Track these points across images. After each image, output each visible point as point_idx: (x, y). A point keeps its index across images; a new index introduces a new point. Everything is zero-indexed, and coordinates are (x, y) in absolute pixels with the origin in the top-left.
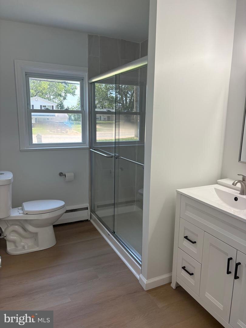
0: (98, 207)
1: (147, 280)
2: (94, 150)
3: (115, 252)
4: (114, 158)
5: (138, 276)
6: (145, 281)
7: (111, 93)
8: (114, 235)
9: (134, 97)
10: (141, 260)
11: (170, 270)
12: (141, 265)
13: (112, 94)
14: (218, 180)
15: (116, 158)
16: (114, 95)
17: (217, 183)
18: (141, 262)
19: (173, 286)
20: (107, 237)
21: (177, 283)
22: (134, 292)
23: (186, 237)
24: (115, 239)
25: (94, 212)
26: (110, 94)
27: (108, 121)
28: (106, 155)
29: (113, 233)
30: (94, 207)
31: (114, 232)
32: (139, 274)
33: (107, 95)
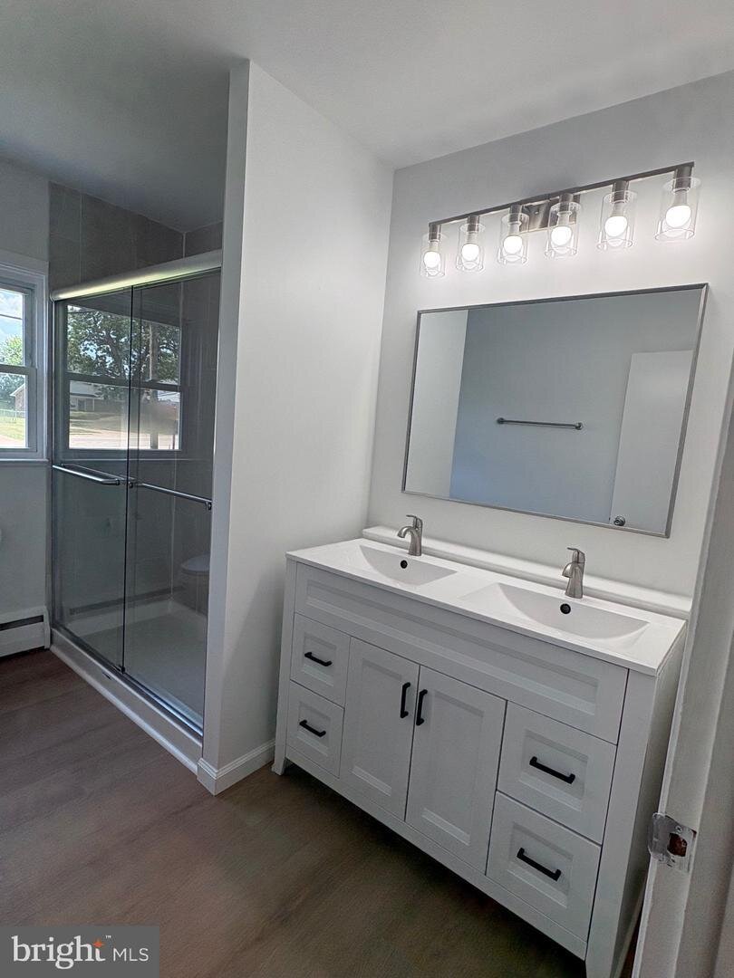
0: (72, 611)
1: (218, 769)
2: (64, 467)
3: (126, 718)
4: (123, 487)
5: (193, 766)
6: (211, 773)
7: (86, 349)
8: (125, 676)
9: (148, 364)
10: (201, 726)
11: (271, 733)
12: (200, 739)
13: (88, 349)
14: (365, 530)
15: (131, 485)
16: (93, 355)
17: (361, 536)
18: (202, 730)
19: (278, 768)
20: (103, 683)
21: (287, 761)
22: (188, 807)
23: (309, 655)
24: (126, 686)
25: (61, 625)
26: (84, 351)
27: (80, 410)
28: (100, 480)
29: (121, 672)
30: (62, 614)
31: (123, 669)
32: (196, 760)
33: (79, 351)
